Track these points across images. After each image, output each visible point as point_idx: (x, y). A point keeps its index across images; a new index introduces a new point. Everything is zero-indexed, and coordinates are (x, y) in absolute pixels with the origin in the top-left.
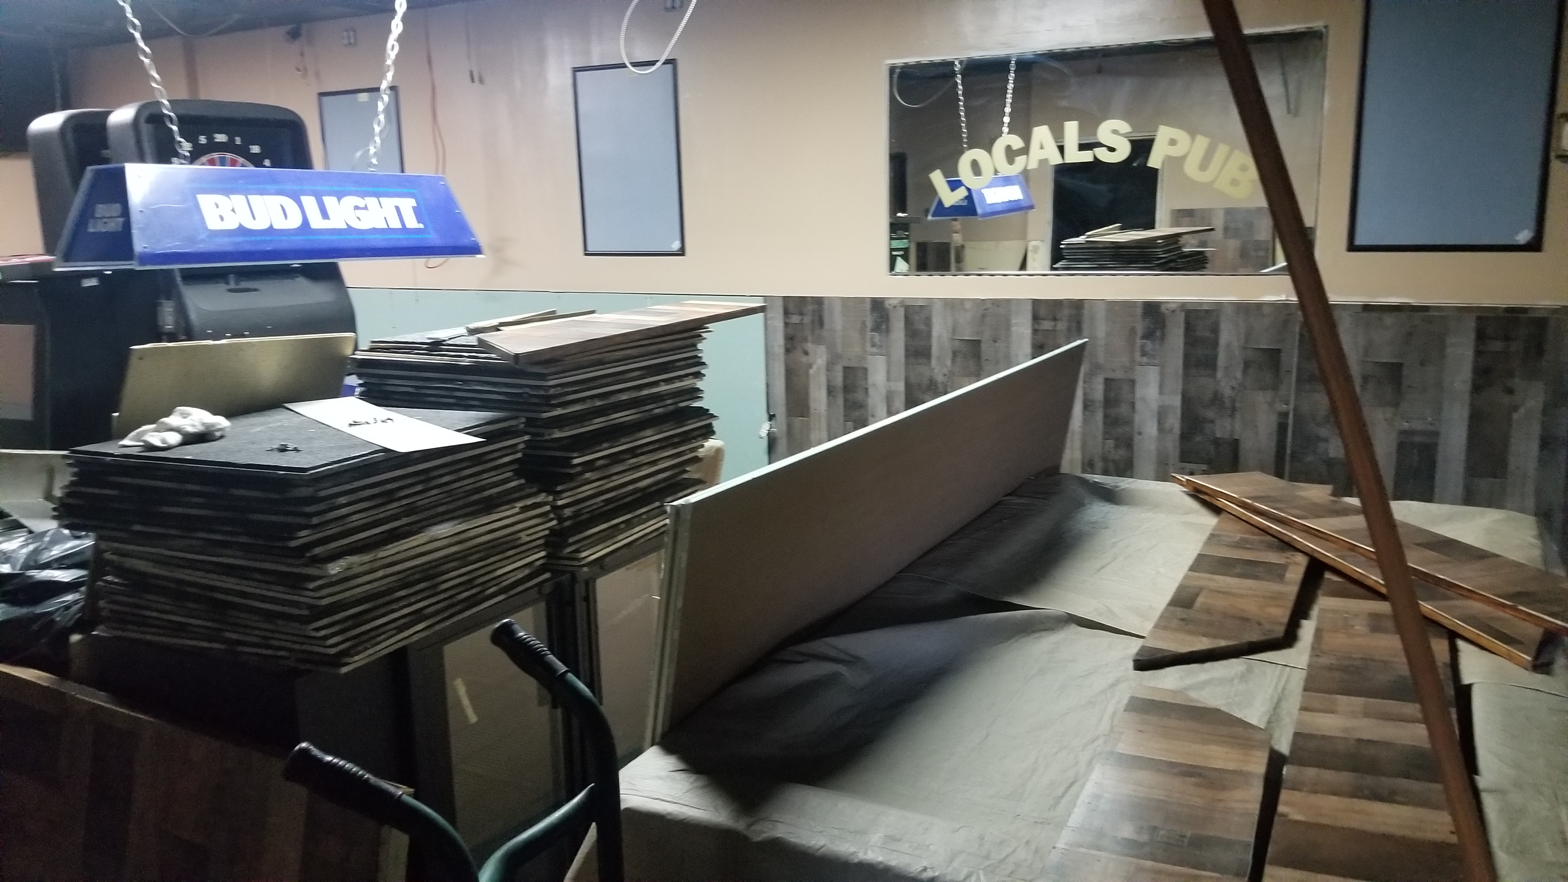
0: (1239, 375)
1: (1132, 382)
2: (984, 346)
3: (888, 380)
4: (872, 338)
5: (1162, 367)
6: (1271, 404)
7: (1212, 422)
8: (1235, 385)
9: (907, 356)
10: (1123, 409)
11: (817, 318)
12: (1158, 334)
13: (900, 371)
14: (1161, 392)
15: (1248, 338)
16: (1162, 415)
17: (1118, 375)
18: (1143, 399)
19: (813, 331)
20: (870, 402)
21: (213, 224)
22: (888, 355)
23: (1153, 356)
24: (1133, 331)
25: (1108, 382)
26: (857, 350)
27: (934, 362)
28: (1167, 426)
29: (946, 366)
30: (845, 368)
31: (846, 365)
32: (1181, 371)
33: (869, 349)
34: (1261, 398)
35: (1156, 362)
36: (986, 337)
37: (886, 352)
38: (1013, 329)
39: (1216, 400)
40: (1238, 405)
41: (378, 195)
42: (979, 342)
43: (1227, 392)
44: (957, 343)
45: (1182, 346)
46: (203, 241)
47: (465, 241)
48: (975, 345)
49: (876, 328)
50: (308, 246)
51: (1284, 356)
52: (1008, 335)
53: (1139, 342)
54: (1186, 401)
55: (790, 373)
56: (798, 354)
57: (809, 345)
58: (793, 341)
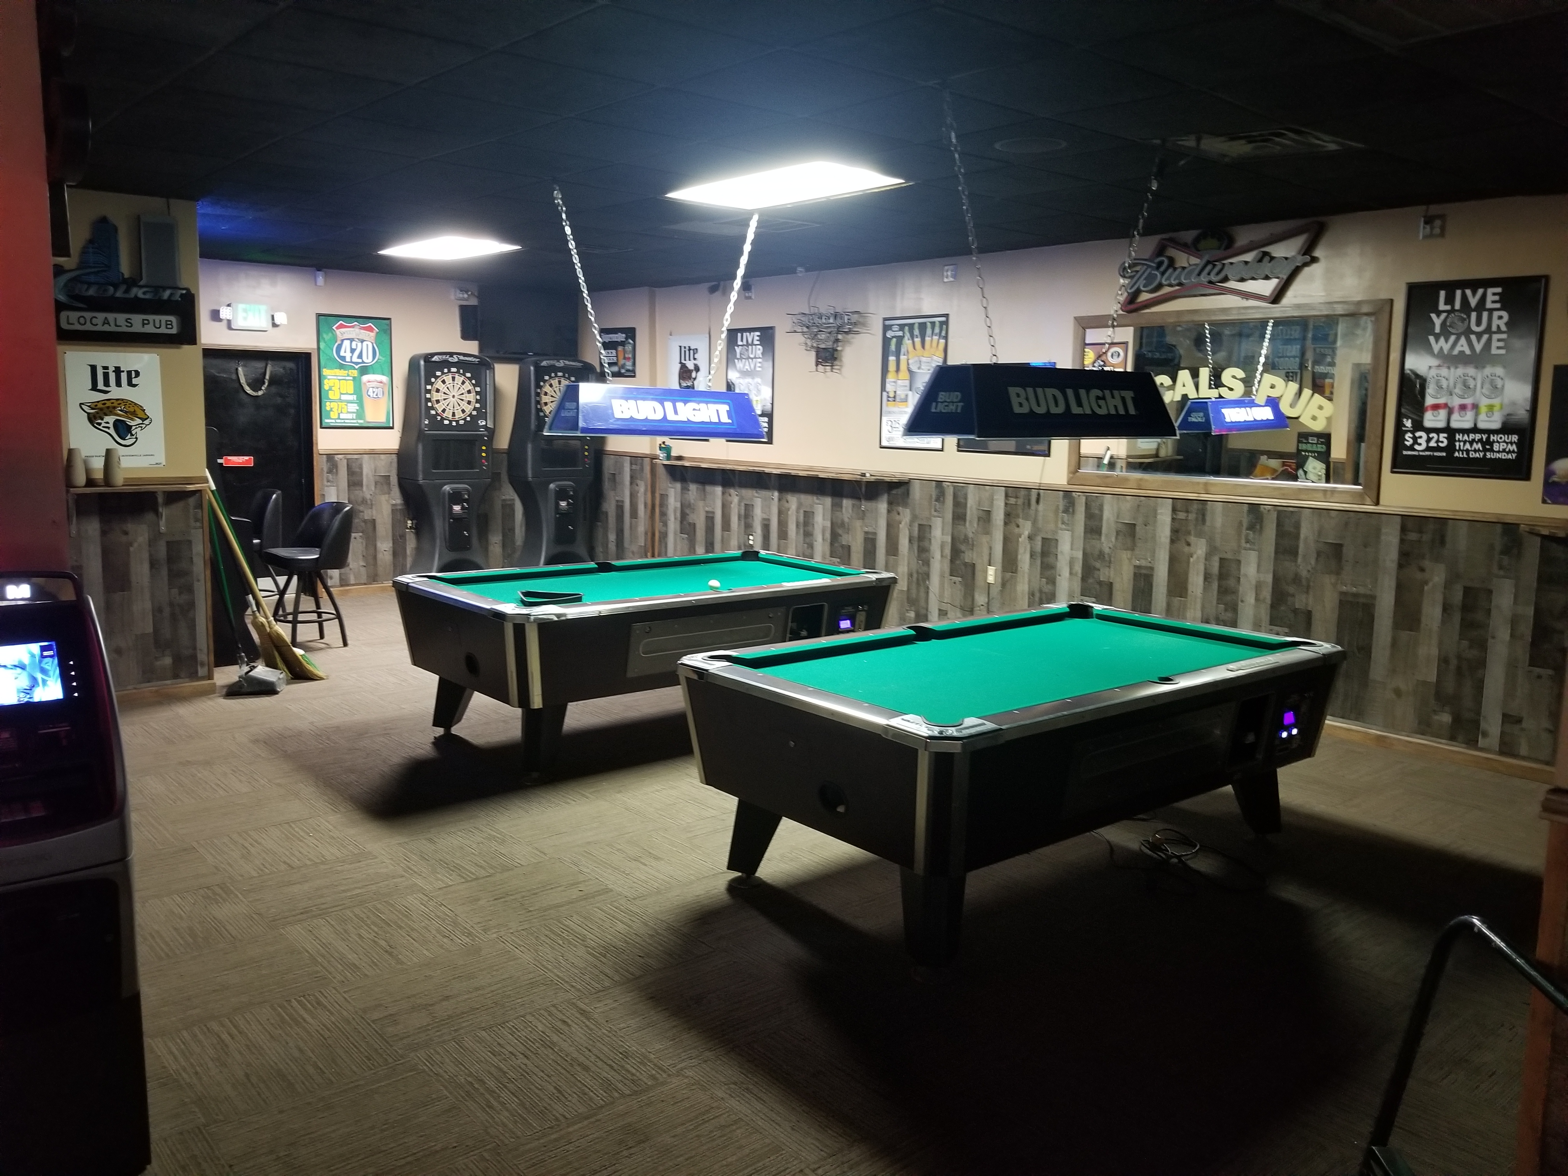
0: (1313, 562)
1: (1239, 562)
2: (1137, 528)
3: (1072, 549)
4: (1063, 518)
5: (1260, 551)
6: (1334, 585)
7: (1293, 596)
8: (1310, 569)
9: (1085, 532)
10: (1231, 582)
11: (1026, 501)
12: (1258, 527)
13: (1080, 544)
14: (1258, 571)
15: (1320, 533)
16: (1258, 587)
17: (1229, 556)
18: (1246, 575)
19: (1023, 510)
20: (1059, 565)
21: (618, 415)
22: (1072, 531)
23: (1253, 543)
24: (1241, 523)
25: (1222, 560)
26: (1051, 526)
27: (1103, 538)
28: (1261, 597)
29: (1112, 542)
30: (1043, 538)
31: (1044, 536)
32: (1273, 555)
33: (1060, 525)
34: (1328, 580)
35: (1256, 548)
36: (1139, 522)
37: (1071, 528)
38: (1159, 517)
39: (1297, 579)
40: (1311, 584)
41: (708, 403)
42: (1134, 525)
43: (1304, 573)
44: (1120, 526)
45: (1274, 537)
46: (611, 423)
48: (1131, 528)
49: (1066, 511)
50: (663, 428)
51: (1344, 550)
52: (1155, 522)
53: (1244, 532)
54: (1276, 580)
55: (1006, 540)
56: (1012, 526)
57: (1020, 520)
58: (1009, 517)
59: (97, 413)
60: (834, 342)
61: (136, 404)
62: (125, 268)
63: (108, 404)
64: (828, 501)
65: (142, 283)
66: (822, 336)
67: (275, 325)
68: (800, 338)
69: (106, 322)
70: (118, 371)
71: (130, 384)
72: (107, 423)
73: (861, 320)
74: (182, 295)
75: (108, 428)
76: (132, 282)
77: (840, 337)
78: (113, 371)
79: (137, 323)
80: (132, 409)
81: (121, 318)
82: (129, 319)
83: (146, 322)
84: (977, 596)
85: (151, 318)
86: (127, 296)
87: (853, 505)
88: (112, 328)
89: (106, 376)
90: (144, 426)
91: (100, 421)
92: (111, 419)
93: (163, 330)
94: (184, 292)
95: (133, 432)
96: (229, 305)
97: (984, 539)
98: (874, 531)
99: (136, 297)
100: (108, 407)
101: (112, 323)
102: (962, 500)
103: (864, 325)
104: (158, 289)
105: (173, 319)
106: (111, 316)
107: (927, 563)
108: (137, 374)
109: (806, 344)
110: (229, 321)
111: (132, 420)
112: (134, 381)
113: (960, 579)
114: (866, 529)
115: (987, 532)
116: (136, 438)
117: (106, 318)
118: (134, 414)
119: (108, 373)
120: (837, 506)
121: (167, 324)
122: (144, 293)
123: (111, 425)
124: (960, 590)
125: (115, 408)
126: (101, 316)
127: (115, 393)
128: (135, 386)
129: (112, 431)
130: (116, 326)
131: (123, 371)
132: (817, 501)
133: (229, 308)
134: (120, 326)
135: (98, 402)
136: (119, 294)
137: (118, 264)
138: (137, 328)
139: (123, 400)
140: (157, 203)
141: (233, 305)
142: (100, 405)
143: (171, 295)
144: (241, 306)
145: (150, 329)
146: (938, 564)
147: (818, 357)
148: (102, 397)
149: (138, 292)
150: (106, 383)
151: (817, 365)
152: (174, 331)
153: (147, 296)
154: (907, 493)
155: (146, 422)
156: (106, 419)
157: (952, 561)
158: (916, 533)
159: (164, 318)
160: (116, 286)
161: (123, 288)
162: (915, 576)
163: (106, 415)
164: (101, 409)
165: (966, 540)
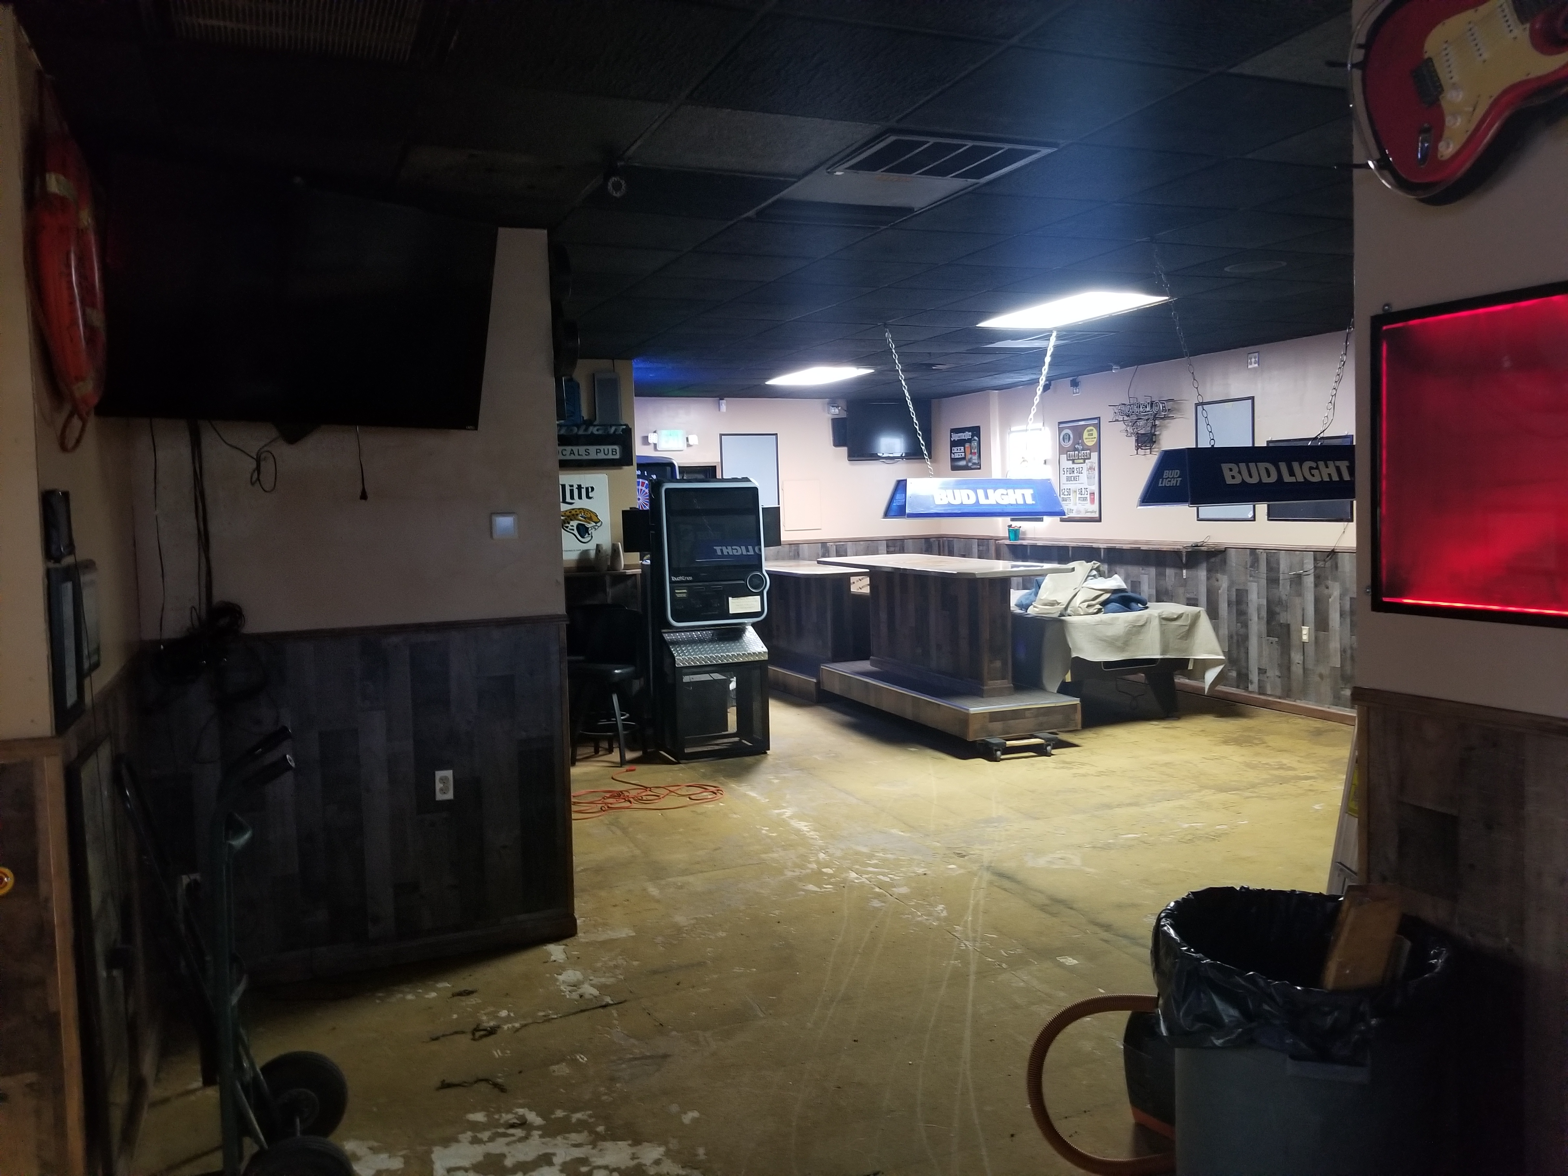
21: (938, 502)
41: (1014, 488)
46: (932, 509)
47: (1057, 510)
50: (976, 511)
55: (1317, 600)
56: (1322, 588)
57: (1330, 582)
58: (1319, 579)
59: (566, 519)
60: (1151, 428)
61: (591, 511)
62: (585, 414)
63: (573, 512)
64: (1153, 571)
65: (595, 423)
66: (1141, 423)
67: (689, 445)
68: (1121, 426)
69: (572, 453)
70: (580, 488)
71: (588, 497)
72: (573, 526)
73: (1175, 406)
74: (623, 429)
75: (573, 530)
76: (589, 423)
77: (1157, 422)
78: (577, 488)
79: (593, 452)
80: (589, 516)
81: (582, 449)
82: (588, 450)
83: (598, 451)
84: (1293, 655)
85: (602, 448)
86: (586, 433)
87: (1176, 574)
88: (577, 457)
89: (572, 491)
90: (596, 527)
91: (567, 525)
92: (574, 523)
93: (610, 456)
94: (624, 427)
95: (590, 533)
96: (655, 432)
97: (1297, 601)
98: (1195, 597)
99: (592, 433)
100: (573, 515)
101: (576, 453)
102: (1275, 565)
103: (1178, 410)
104: (606, 426)
105: (616, 447)
106: (575, 449)
107: (1245, 625)
108: (593, 489)
109: (1127, 430)
110: (655, 445)
111: (589, 523)
112: (591, 495)
113: (1277, 639)
114: (1188, 596)
115: (1300, 594)
116: (592, 537)
117: (572, 450)
118: (590, 519)
119: (573, 489)
120: (1160, 575)
121: (612, 452)
122: (598, 430)
123: (575, 528)
124: (1278, 649)
125: (577, 515)
126: (569, 448)
127: (578, 504)
128: (590, 498)
129: (576, 532)
130: (579, 455)
131: (583, 488)
132: (1143, 572)
133: (655, 434)
134: (582, 455)
135: (566, 511)
136: (581, 432)
137: (580, 411)
138: (593, 456)
139: (583, 509)
140: (605, 363)
141: (658, 432)
142: (568, 514)
143: (616, 429)
144: (664, 432)
145: (601, 456)
146: (1256, 626)
147: (1137, 441)
148: (569, 507)
149: (593, 430)
150: (572, 497)
151: (1137, 450)
152: (617, 457)
153: (600, 432)
154: (1224, 562)
155: (599, 524)
156: (572, 523)
157: (1268, 622)
158: (1234, 598)
159: (610, 447)
160: (578, 427)
161: (584, 427)
162: (1235, 637)
163: (571, 520)
164: (568, 517)
165: (1280, 602)
